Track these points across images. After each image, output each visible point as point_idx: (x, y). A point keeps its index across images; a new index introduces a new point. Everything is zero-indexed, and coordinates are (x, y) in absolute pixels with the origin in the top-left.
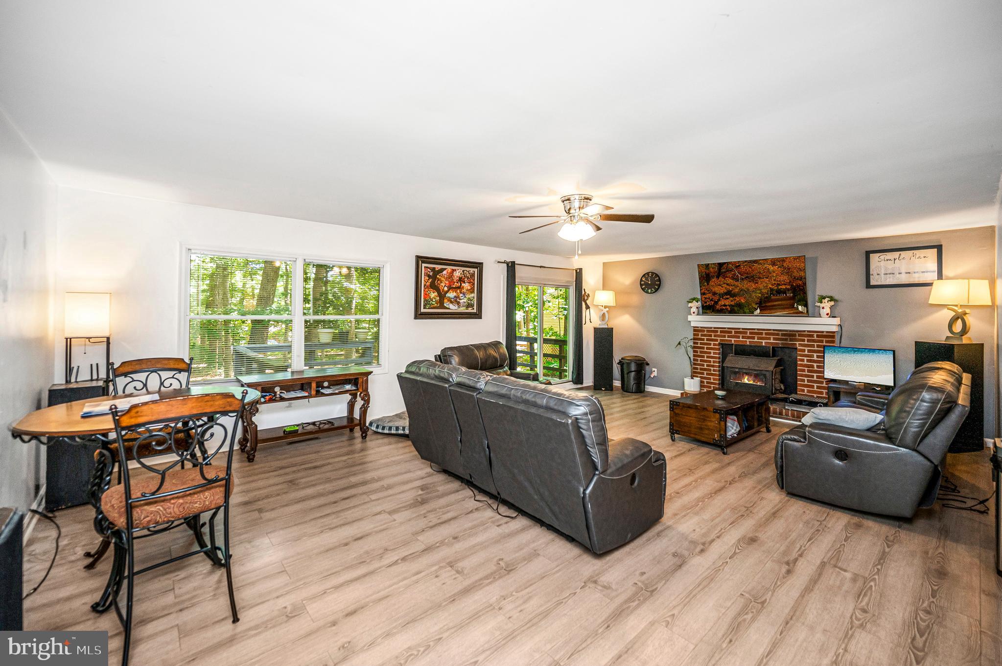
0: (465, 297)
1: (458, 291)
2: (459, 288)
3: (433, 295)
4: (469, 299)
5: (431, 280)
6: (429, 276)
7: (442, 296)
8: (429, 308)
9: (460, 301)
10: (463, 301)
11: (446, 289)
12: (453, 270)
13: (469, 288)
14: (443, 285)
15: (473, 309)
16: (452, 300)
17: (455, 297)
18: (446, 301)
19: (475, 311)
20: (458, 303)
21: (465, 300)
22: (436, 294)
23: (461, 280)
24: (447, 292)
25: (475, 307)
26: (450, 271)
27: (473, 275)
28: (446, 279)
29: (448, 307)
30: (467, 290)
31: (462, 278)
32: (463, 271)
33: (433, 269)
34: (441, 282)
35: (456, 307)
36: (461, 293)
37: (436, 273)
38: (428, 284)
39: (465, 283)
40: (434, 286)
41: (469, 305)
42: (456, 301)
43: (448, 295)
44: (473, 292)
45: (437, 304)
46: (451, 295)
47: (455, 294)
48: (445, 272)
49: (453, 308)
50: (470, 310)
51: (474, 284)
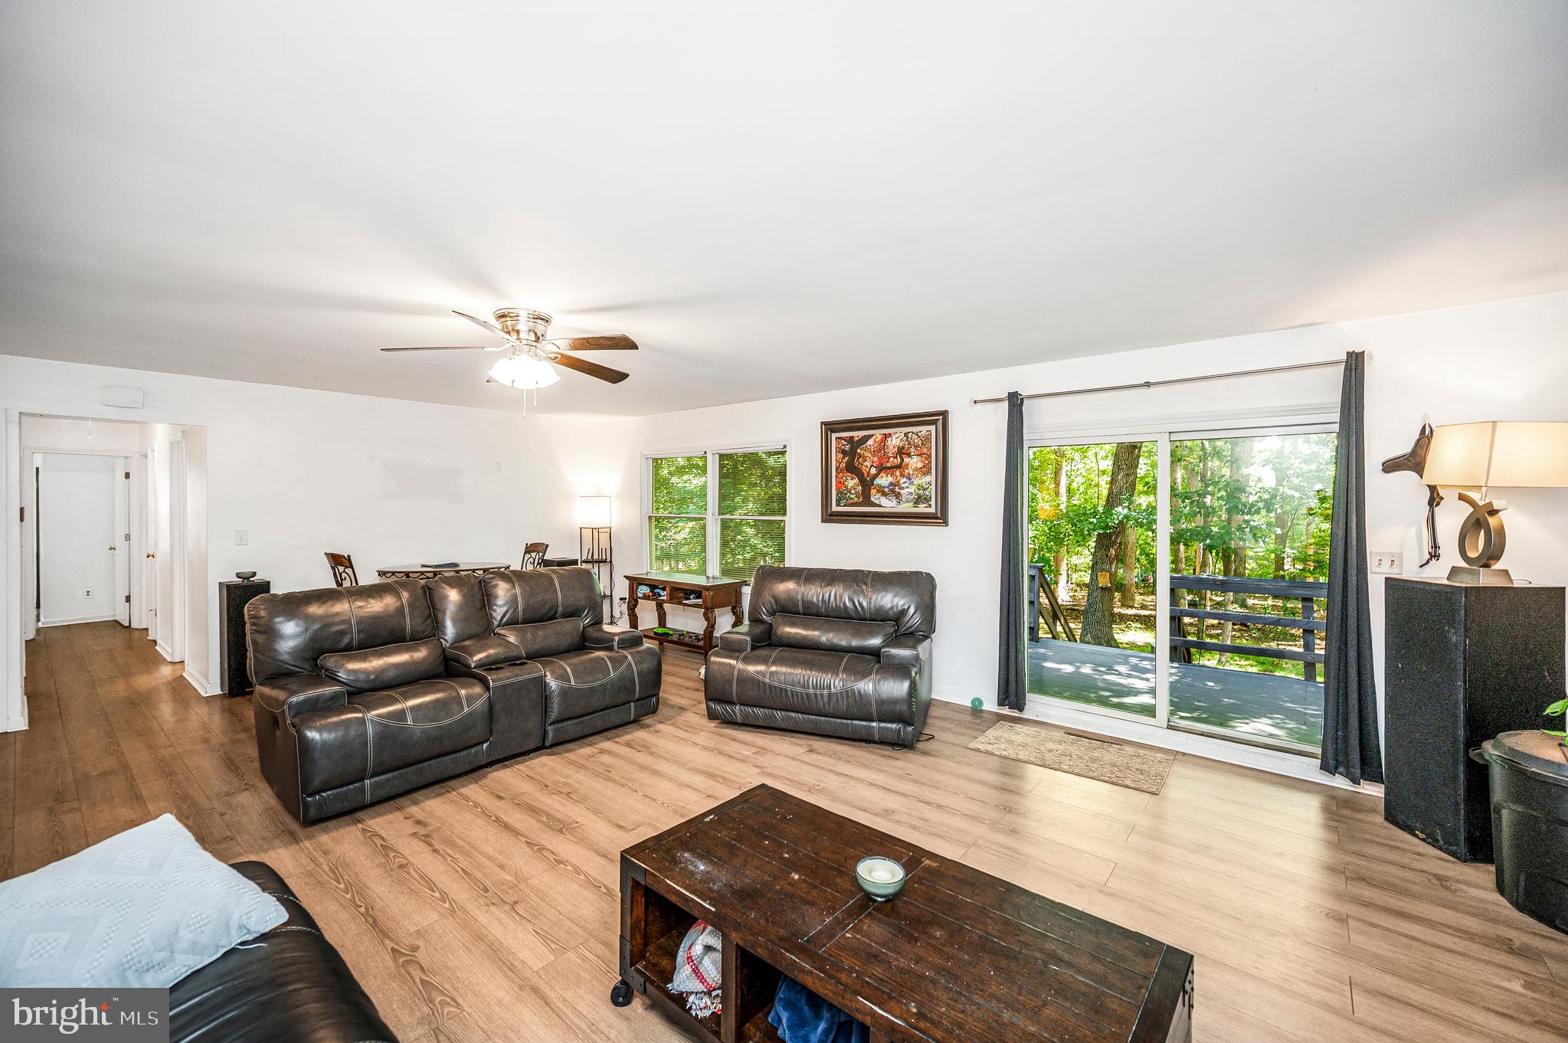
0: (912, 483)
1: (898, 473)
2: (899, 467)
3: (852, 482)
4: (920, 487)
5: (846, 459)
6: (844, 452)
7: (867, 484)
8: (845, 506)
9: (901, 491)
10: (908, 490)
11: (873, 471)
12: (886, 436)
13: (920, 465)
14: (869, 466)
15: (930, 506)
16: (886, 490)
17: (891, 484)
18: (873, 492)
19: (932, 510)
20: (898, 496)
21: (912, 489)
22: (856, 480)
23: (901, 452)
24: (876, 476)
25: (933, 503)
26: (879, 437)
27: (928, 438)
28: (874, 454)
29: (877, 502)
30: (916, 469)
31: (903, 448)
32: (906, 435)
33: (850, 440)
34: (866, 460)
35: (894, 502)
36: (902, 475)
37: (855, 444)
38: (843, 465)
39: (909, 455)
40: (852, 469)
41: (919, 500)
42: (893, 491)
43: (878, 481)
44: (929, 472)
45: (859, 498)
46: (884, 480)
47: (890, 479)
48: (870, 442)
49: (888, 504)
50: (922, 508)
51: (930, 456)
